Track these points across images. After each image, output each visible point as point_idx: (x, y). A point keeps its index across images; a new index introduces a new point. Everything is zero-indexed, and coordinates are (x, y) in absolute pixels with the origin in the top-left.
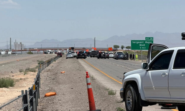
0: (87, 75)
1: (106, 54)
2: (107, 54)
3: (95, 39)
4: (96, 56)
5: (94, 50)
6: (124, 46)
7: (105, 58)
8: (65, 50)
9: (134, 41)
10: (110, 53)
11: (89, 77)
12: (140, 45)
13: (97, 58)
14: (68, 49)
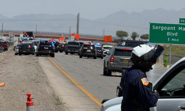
0: (29, 99)
1: (98, 48)
2: (100, 49)
3: (78, 16)
4: (76, 53)
5: (75, 39)
6: (138, 34)
7: (95, 58)
8: (16, 36)
9: (156, 25)
10: (105, 48)
11: (32, 104)
12: (168, 34)
13: (79, 56)
14: (22, 36)
